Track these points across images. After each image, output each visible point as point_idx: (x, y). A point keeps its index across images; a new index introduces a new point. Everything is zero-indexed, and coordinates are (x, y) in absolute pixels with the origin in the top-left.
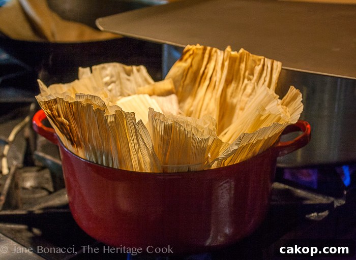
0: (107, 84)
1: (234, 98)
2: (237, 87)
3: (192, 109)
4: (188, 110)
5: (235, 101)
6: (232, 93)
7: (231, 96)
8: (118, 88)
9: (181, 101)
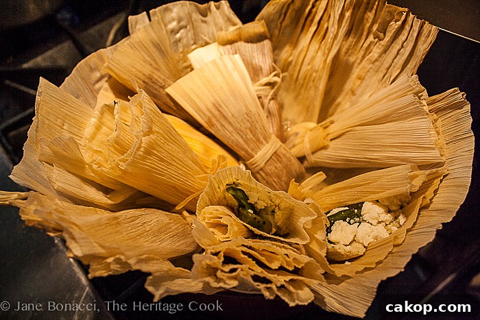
0: (174, 32)
1: (350, 56)
2: (358, 41)
3: (291, 59)
4: (286, 60)
5: (352, 59)
6: (348, 50)
7: (346, 53)
8: (190, 35)
9: (276, 48)
